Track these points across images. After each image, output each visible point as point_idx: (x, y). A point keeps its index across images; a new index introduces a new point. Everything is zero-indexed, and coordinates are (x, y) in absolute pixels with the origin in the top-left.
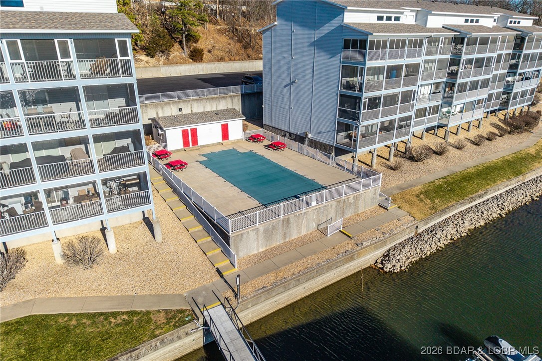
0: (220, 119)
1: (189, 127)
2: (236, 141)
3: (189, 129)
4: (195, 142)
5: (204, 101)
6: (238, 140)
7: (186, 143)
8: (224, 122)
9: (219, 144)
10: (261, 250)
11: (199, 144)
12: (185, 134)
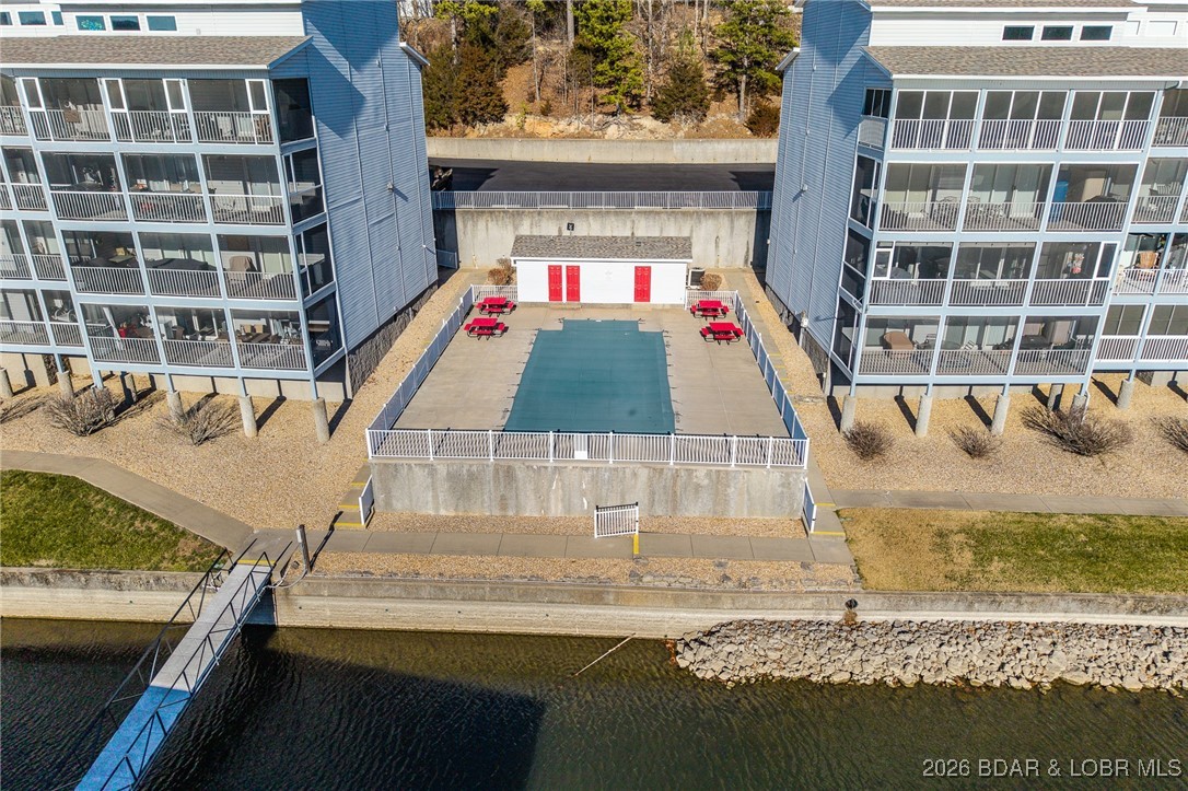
0: (635, 255)
1: (564, 263)
2: (666, 307)
3: (564, 265)
4: (574, 294)
5: (664, 217)
6: (672, 305)
7: (555, 294)
8: (643, 262)
9: (627, 306)
10: (443, 512)
11: (582, 301)
12: (554, 274)
